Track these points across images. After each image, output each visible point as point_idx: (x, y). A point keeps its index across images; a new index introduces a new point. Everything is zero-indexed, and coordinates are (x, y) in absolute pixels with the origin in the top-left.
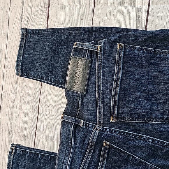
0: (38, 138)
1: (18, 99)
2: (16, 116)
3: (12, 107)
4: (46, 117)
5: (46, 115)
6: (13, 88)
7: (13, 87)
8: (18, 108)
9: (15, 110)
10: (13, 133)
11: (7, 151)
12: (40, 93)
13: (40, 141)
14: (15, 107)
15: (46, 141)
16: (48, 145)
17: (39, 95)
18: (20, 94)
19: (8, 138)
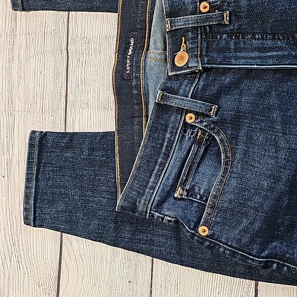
0: (73, 111)
1: (20, 41)
2: (19, 77)
3: (9, 58)
4: (84, 64)
5: (84, 61)
6: (7, 21)
7: (7, 18)
8: (22, 59)
9: (15, 65)
10: (16, 112)
11: (5, 152)
12: (66, 19)
13: (77, 116)
14: (16, 58)
15: (89, 112)
16: (95, 119)
17: (66, 23)
18: (24, 31)
19: (5, 124)
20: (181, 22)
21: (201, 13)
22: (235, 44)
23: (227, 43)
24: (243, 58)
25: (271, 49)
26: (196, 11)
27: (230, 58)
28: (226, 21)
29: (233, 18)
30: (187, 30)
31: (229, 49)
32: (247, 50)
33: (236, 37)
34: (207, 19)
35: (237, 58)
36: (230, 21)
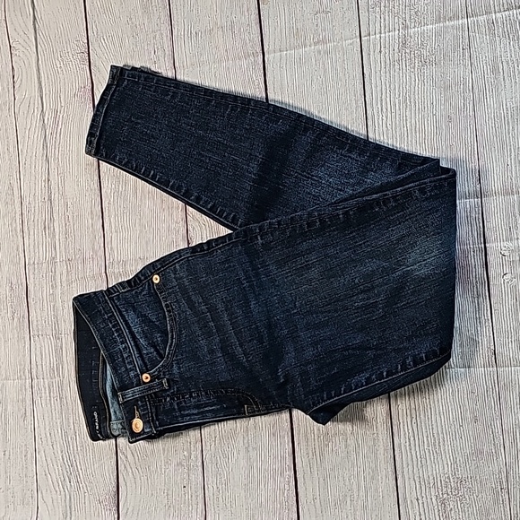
20: (130, 394)
21: (145, 383)
22: (178, 404)
23: (171, 404)
24: (187, 415)
25: (207, 405)
26: (140, 383)
27: (177, 417)
28: (166, 386)
29: (171, 383)
30: (136, 400)
31: (174, 409)
32: (189, 408)
33: (178, 398)
34: (150, 388)
35: (183, 416)
36: (169, 386)
